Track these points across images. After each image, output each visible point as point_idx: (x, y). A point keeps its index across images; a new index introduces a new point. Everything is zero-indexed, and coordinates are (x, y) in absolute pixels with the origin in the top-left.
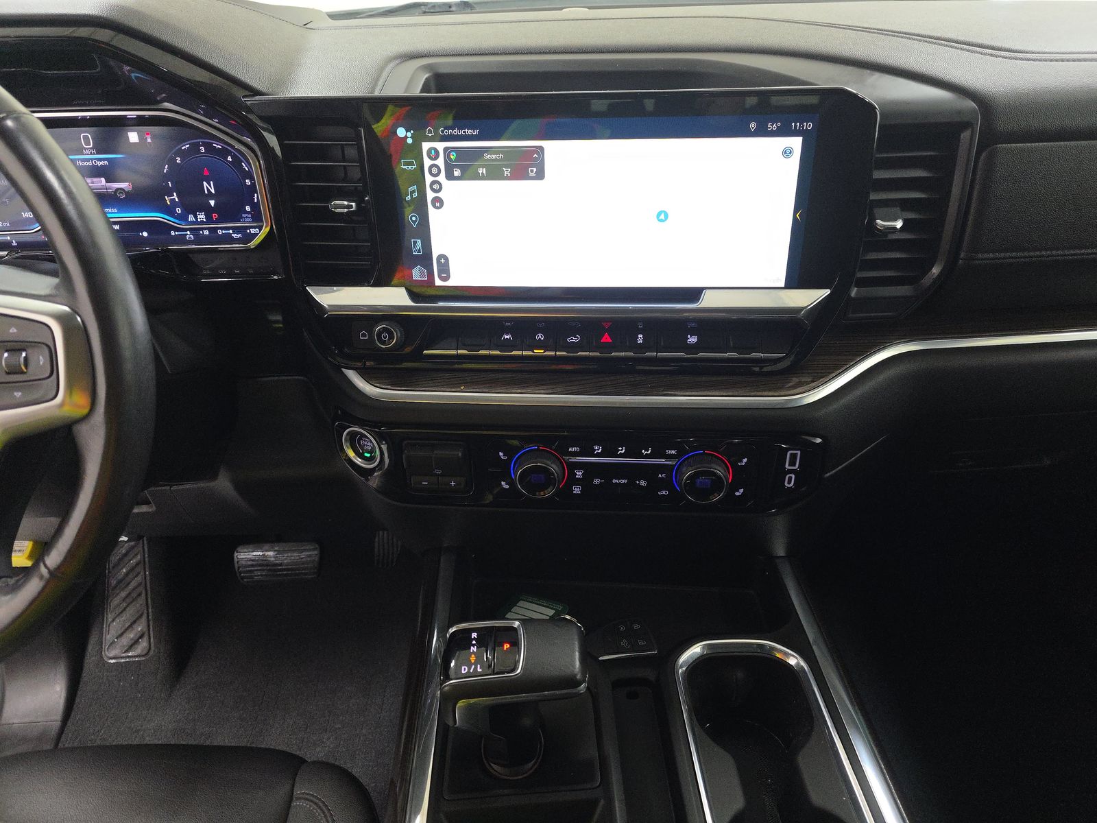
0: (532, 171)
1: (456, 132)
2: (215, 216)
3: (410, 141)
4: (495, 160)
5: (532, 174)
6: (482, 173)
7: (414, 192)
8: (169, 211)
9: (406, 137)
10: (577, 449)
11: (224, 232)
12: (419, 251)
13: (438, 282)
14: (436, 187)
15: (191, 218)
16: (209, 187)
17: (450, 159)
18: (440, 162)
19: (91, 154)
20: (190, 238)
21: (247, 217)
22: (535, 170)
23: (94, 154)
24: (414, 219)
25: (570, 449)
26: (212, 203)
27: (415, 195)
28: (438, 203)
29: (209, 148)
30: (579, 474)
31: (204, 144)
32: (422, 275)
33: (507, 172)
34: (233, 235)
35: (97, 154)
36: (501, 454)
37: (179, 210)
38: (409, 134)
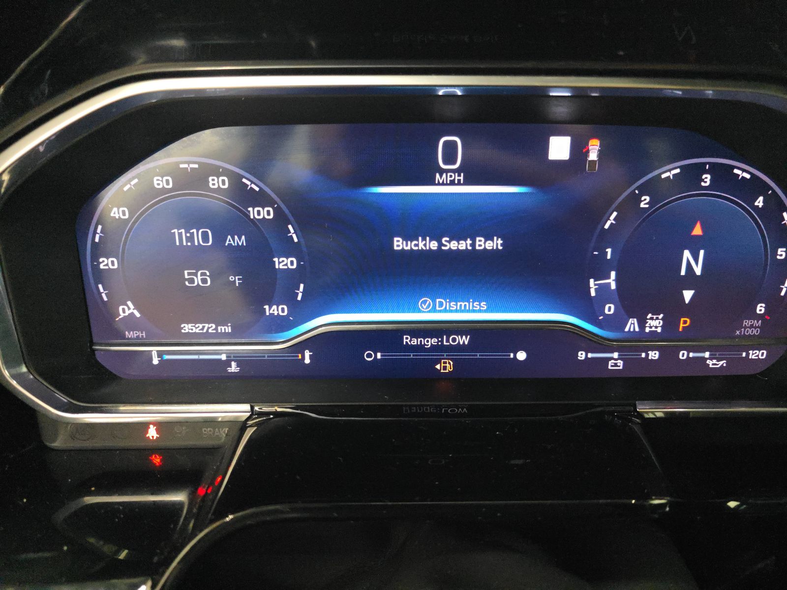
2: (685, 322)
8: (590, 309)
11: (691, 355)
15: (632, 325)
16: (693, 263)
19: (452, 183)
20: (616, 365)
21: (752, 326)
23: (459, 184)
26: (688, 295)
29: (723, 176)
31: (714, 169)
34: (708, 362)
35: (464, 184)
37: (610, 309)
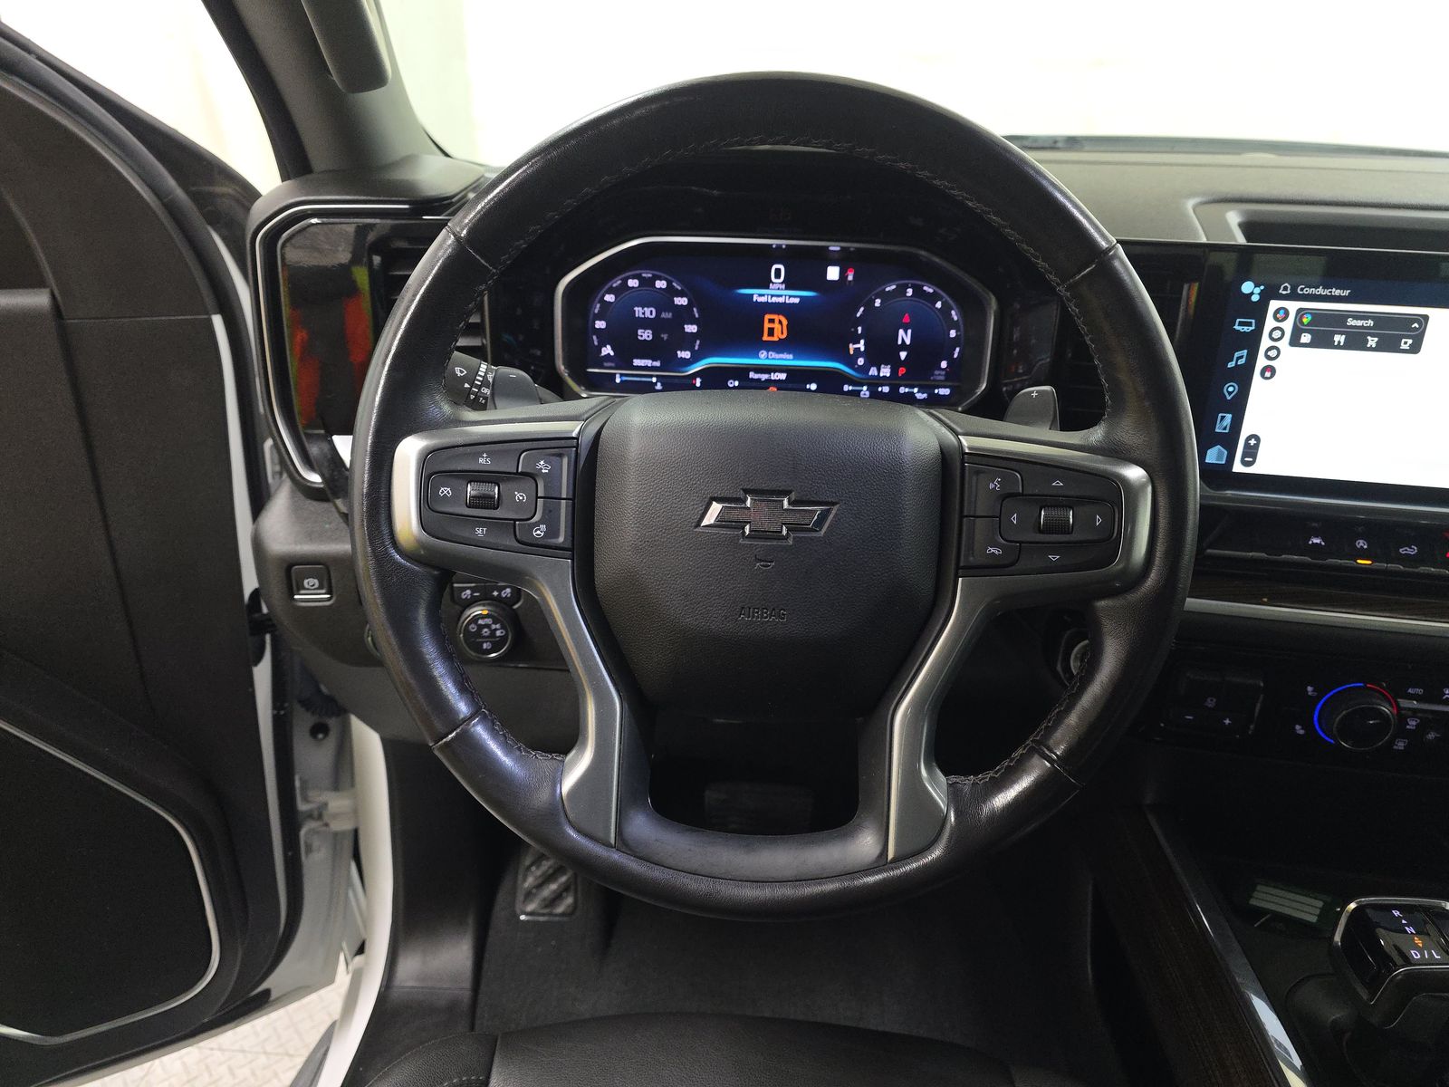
0: (1406, 343)
1: (1320, 291)
2: (902, 370)
3: (1255, 298)
4: (1362, 327)
5: (1403, 347)
6: (1339, 342)
7: (1242, 357)
8: (850, 361)
9: (1252, 293)
10: (1420, 691)
11: (906, 390)
12: (1225, 429)
13: (1238, 467)
14: (1273, 353)
15: (873, 371)
16: (905, 336)
17: (1302, 323)
18: (1288, 326)
20: (865, 394)
21: (939, 375)
22: (1410, 341)
23: (782, 290)
24: (1231, 389)
25: (1410, 691)
26: (903, 355)
27: (1242, 362)
28: (1269, 372)
29: (918, 290)
30: (1412, 724)
31: (913, 287)
32: (1219, 456)
33: (1372, 342)
34: (916, 395)
36: (1310, 689)
37: (861, 361)
38: (1257, 290)
